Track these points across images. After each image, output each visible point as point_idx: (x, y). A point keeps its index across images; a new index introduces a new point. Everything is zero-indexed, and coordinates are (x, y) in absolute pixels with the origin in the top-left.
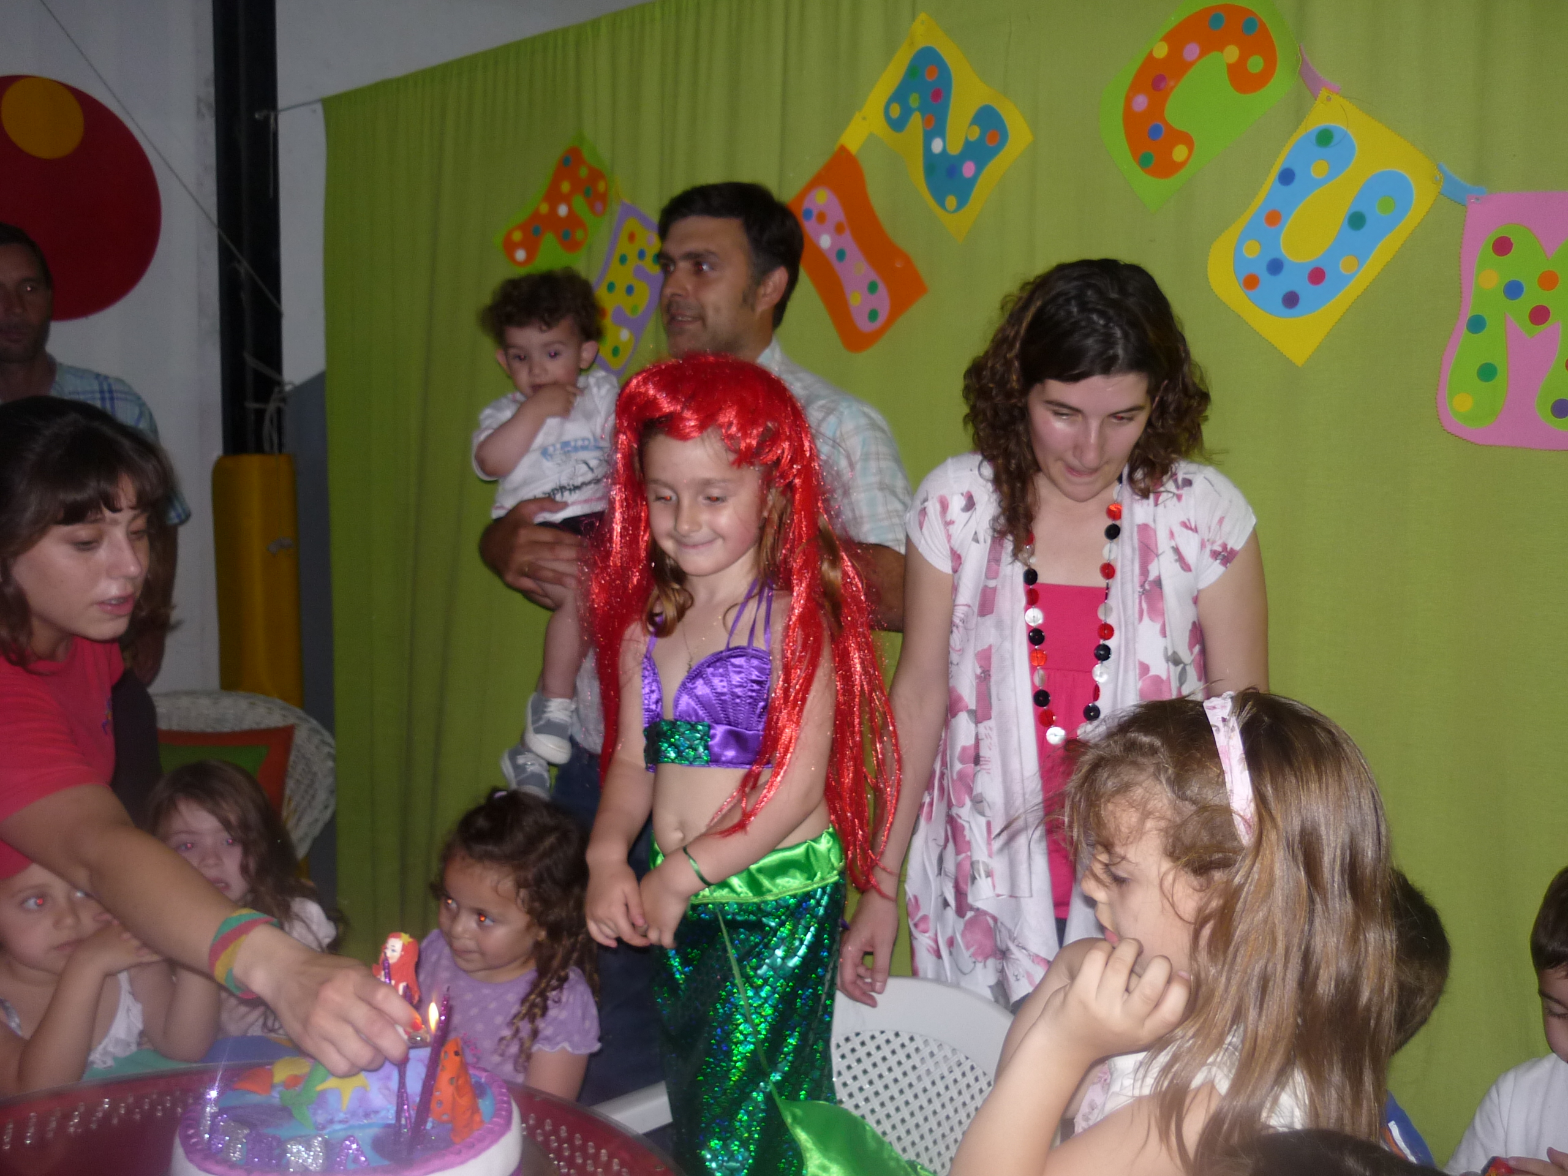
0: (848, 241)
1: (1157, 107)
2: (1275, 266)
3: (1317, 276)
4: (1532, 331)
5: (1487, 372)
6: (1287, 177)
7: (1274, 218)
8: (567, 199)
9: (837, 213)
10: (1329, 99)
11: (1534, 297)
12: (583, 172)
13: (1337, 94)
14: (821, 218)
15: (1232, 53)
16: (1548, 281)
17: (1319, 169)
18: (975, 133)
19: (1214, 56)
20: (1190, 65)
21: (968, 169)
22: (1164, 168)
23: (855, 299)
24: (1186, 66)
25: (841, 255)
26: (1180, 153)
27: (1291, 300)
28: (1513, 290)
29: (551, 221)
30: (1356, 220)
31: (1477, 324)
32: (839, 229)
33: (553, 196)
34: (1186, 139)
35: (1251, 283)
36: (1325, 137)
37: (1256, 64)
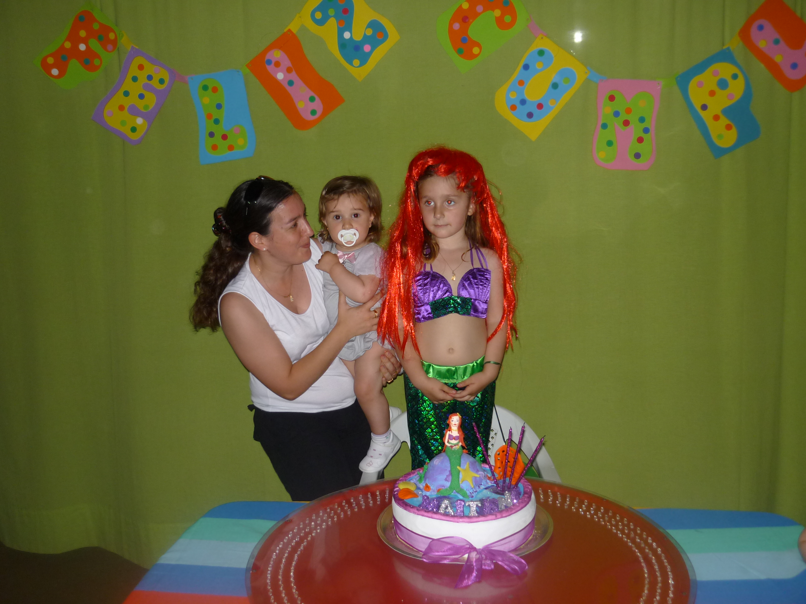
0: (294, 76)
1: (464, 30)
2: (523, 102)
3: (540, 106)
4: (623, 129)
5: (610, 143)
6: (526, 67)
7: (521, 83)
8: (85, 41)
9: (286, 63)
10: (542, 38)
11: (624, 116)
12: (96, 26)
13: (546, 36)
14: (277, 64)
15: (498, 13)
16: (629, 111)
17: (539, 66)
18: (369, 32)
19: (489, 12)
20: (480, 14)
21: (367, 48)
22: (469, 56)
23: (301, 105)
24: (477, 15)
25: (291, 83)
26: (476, 50)
27: (530, 115)
28: (617, 114)
29: (74, 53)
30: (555, 86)
31: (605, 126)
32: (289, 70)
33: (74, 38)
34: (478, 45)
35: (513, 108)
36: (541, 53)
37: (508, 19)
